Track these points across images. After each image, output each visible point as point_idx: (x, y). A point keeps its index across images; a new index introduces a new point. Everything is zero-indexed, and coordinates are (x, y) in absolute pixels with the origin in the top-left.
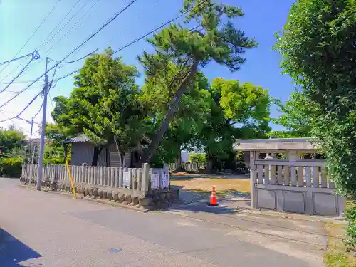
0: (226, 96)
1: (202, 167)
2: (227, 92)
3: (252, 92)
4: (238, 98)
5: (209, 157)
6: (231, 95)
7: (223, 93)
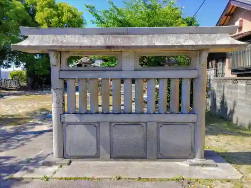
0: (41, 11)
1: (24, 84)
2: (43, 7)
3: (68, 12)
4: (55, 15)
5: (29, 74)
6: (47, 11)
7: (38, 8)
